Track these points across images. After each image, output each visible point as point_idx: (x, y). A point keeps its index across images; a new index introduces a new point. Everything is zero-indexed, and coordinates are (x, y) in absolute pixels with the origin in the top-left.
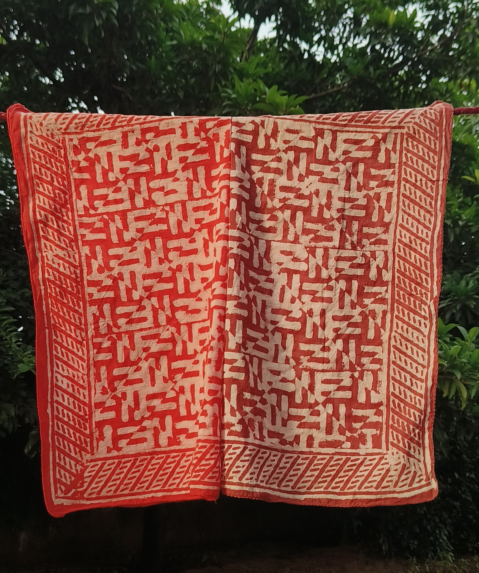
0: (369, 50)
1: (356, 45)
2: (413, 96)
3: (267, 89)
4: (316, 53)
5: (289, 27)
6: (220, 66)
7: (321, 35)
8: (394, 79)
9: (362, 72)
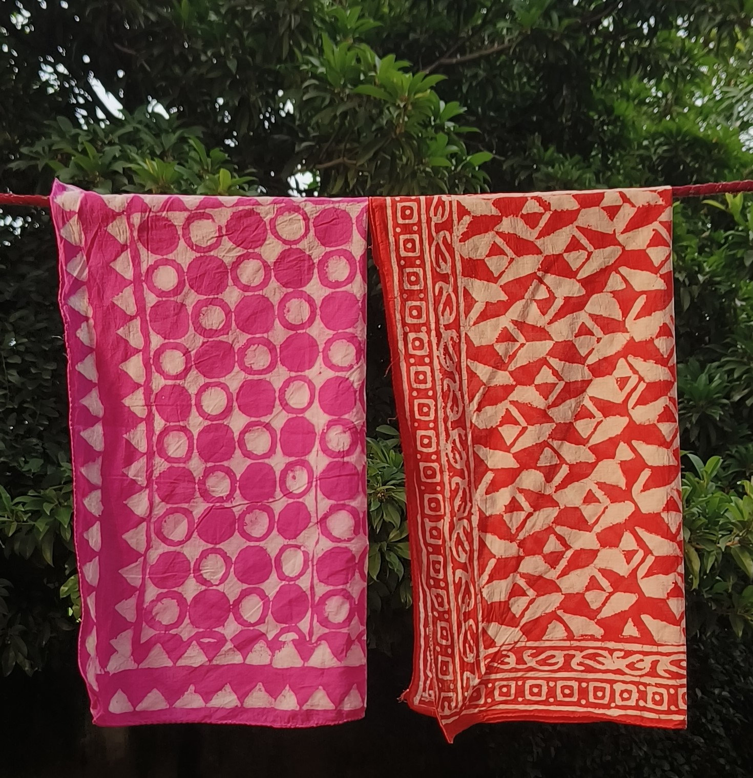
3: (377, 58)
6: (298, 18)
9: (539, 21)
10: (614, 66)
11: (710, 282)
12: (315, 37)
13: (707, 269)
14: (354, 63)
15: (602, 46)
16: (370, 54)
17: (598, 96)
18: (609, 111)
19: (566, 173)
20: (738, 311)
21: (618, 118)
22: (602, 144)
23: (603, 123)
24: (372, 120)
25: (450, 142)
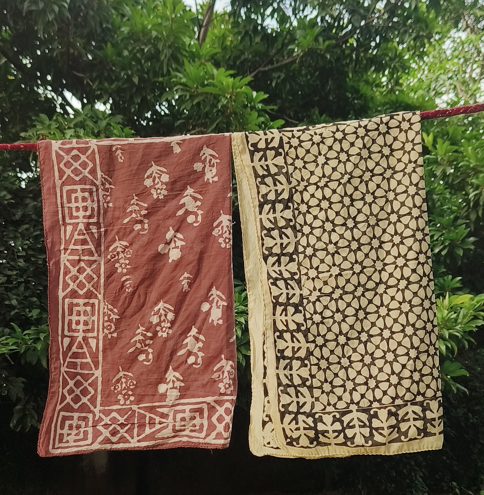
0: (319, 19)
1: (306, 17)
2: (365, 62)
3: (215, 70)
4: (268, 26)
6: (171, 51)
7: (274, 8)
8: (344, 46)
9: (312, 44)
10: (358, 66)
12: (181, 61)
15: (350, 55)
17: (350, 84)
18: (357, 91)
21: (362, 95)
23: (354, 99)
24: (214, 107)
25: (259, 116)
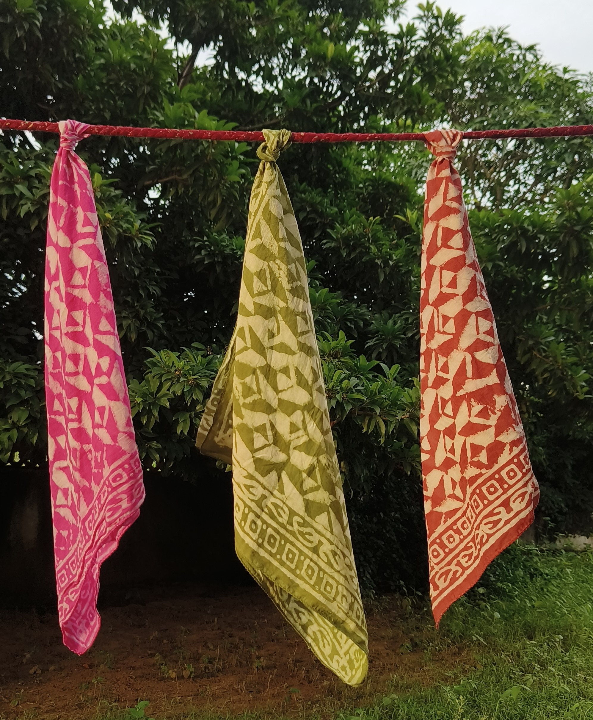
0: (307, 81)
3: (196, 113)
4: (254, 83)
5: (227, 54)
6: (149, 88)
7: (260, 65)
8: (331, 114)
9: (299, 105)
11: (396, 266)
12: (160, 101)
13: (395, 258)
14: (182, 115)
15: (336, 124)
16: (191, 109)
17: (333, 155)
18: (340, 164)
19: (312, 198)
20: (413, 284)
21: (344, 169)
22: (335, 185)
23: (336, 172)
24: (193, 150)
25: (240, 168)
